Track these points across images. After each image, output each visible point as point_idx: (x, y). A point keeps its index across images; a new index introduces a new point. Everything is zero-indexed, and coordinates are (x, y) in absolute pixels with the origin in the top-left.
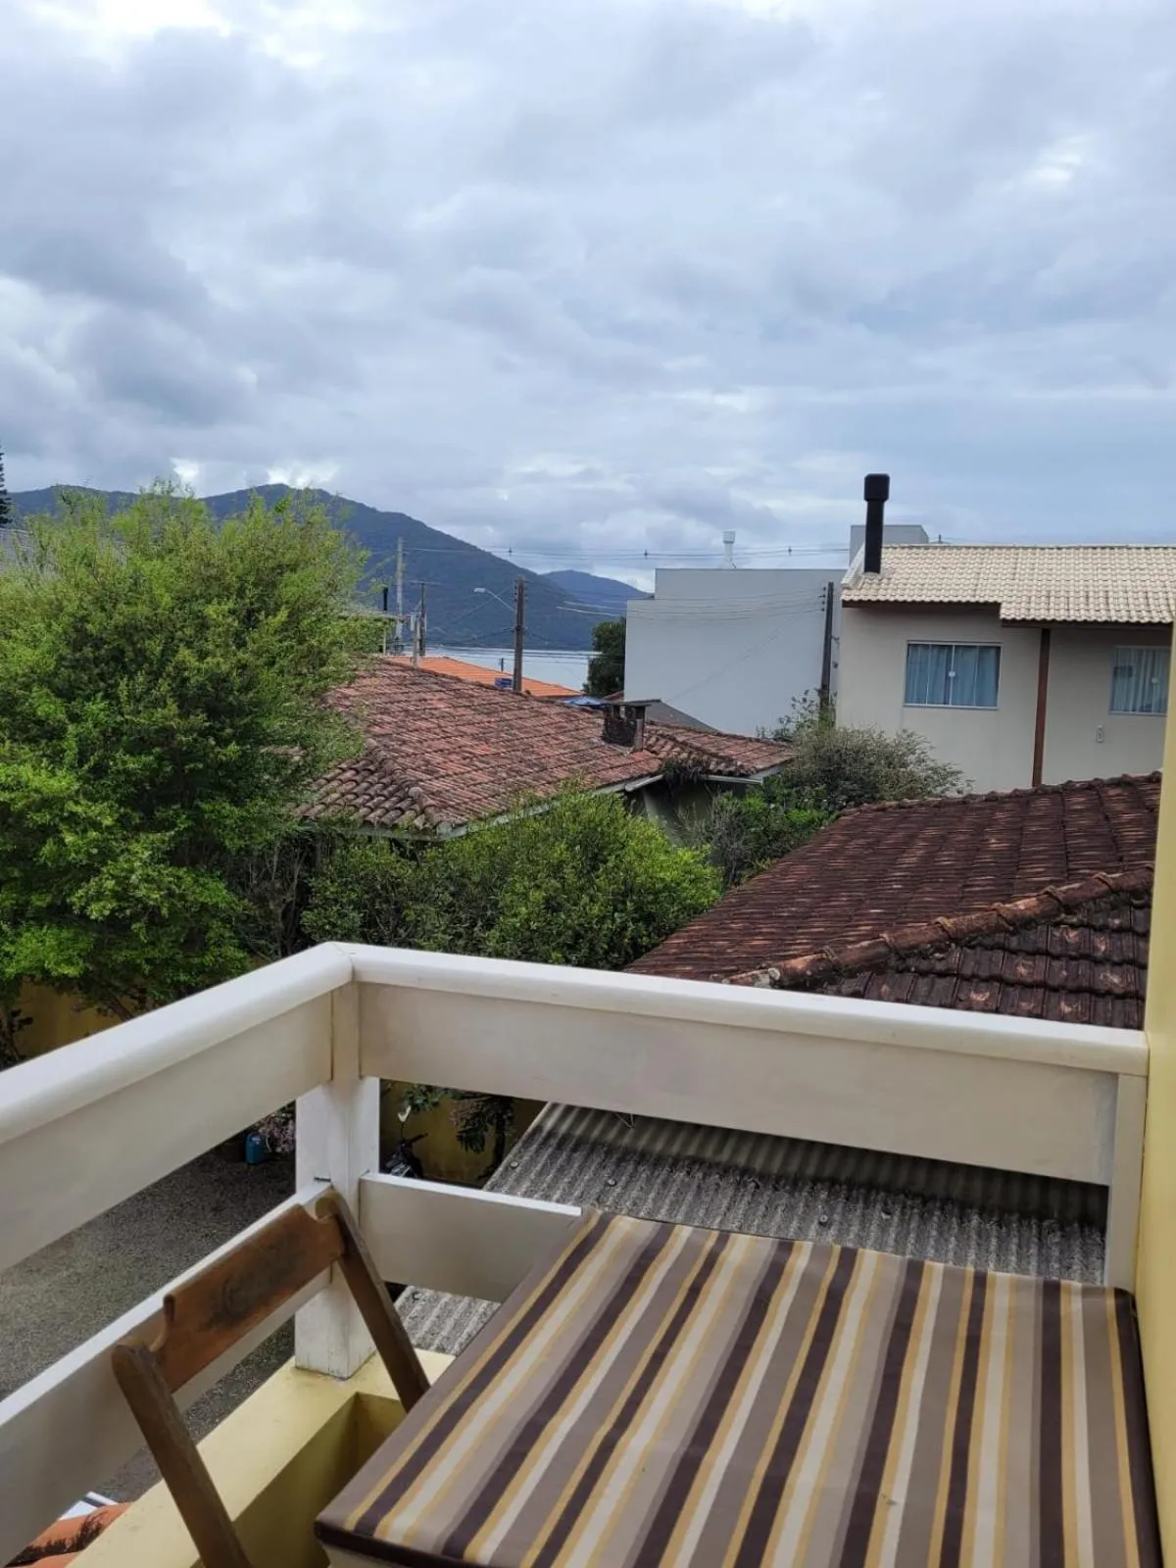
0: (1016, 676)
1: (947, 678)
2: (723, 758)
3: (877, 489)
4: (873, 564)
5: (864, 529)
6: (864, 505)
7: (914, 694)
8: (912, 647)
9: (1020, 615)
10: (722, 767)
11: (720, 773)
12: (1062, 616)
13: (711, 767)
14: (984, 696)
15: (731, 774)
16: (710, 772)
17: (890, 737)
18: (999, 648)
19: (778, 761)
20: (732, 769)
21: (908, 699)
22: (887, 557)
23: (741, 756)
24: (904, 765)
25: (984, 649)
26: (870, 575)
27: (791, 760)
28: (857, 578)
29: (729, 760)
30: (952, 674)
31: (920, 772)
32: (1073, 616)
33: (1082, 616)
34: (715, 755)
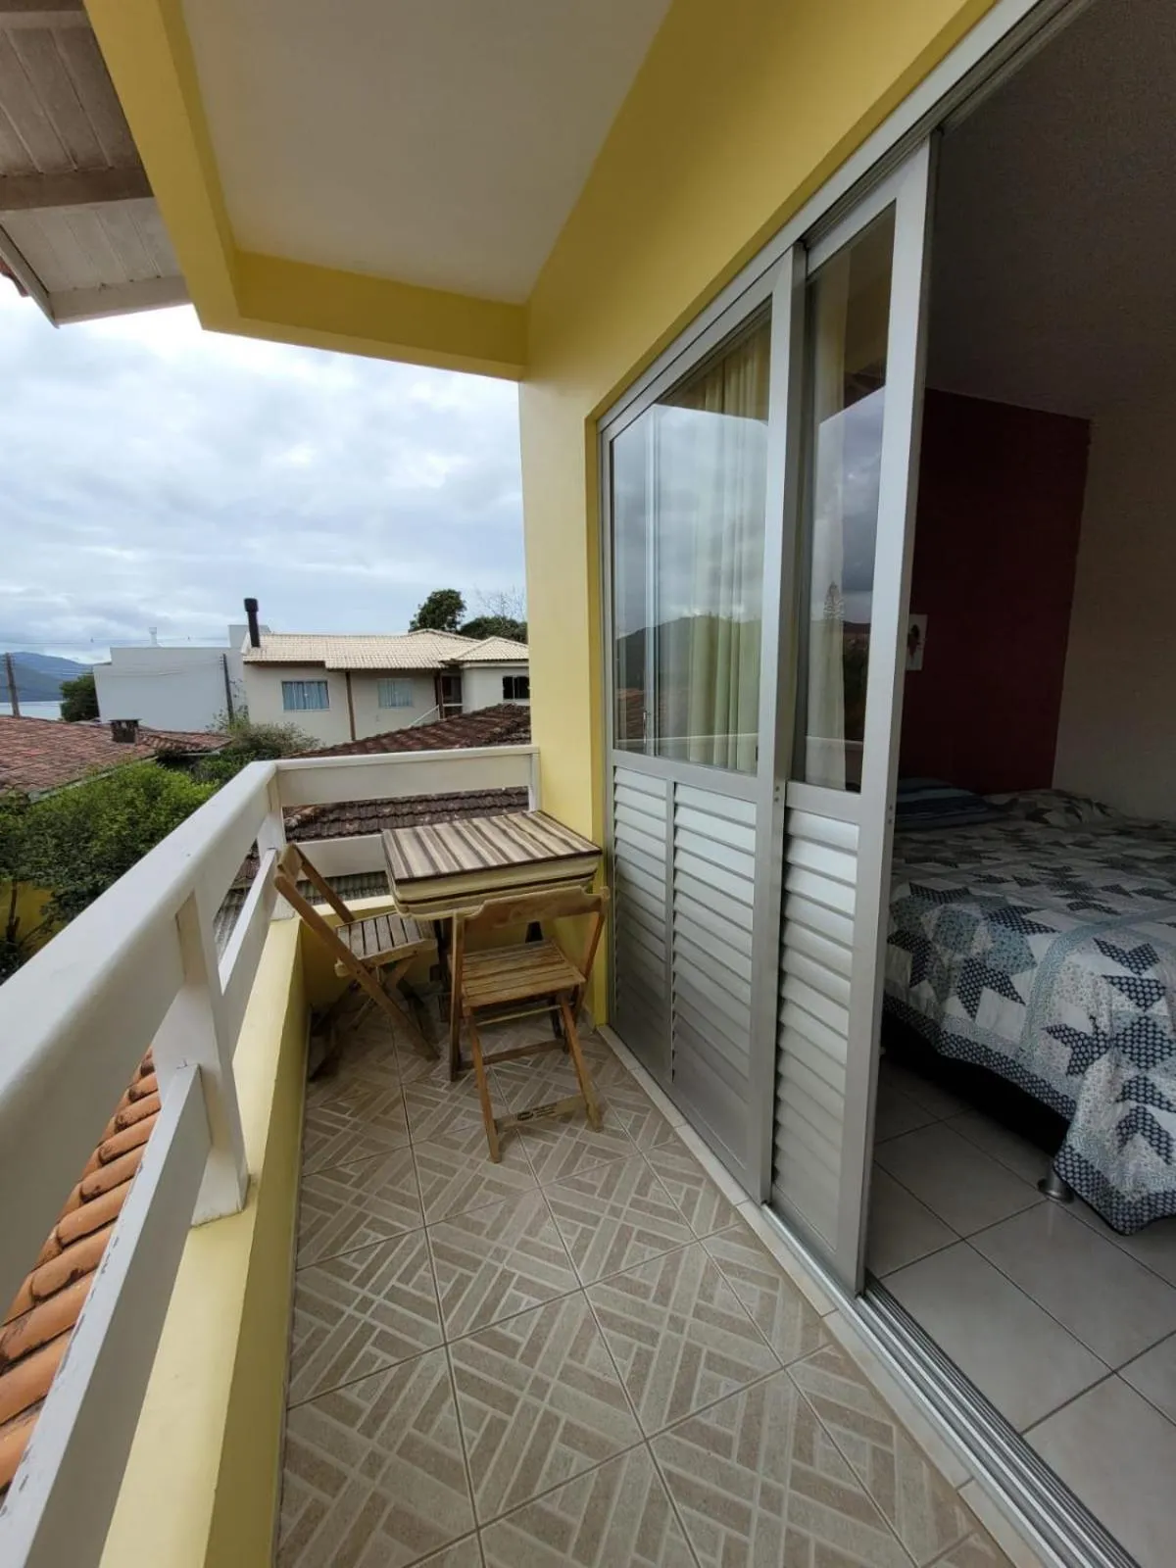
0: (336, 692)
1: (304, 697)
2: (193, 744)
3: (251, 606)
4: (255, 642)
5: (248, 629)
6: (246, 614)
7: (289, 706)
8: (284, 683)
9: (336, 666)
10: (193, 748)
11: (193, 752)
12: (354, 666)
13: (188, 749)
14: (323, 704)
15: (200, 752)
16: (187, 752)
17: (281, 726)
18: (326, 683)
19: (223, 743)
20: (200, 749)
21: (285, 708)
22: (262, 640)
23: (205, 743)
24: (291, 739)
25: (319, 683)
26: (256, 648)
27: (231, 742)
28: (249, 650)
29: (197, 745)
30: (306, 695)
31: (299, 741)
32: (359, 666)
33: (363, 666)
34: (187, 743)
